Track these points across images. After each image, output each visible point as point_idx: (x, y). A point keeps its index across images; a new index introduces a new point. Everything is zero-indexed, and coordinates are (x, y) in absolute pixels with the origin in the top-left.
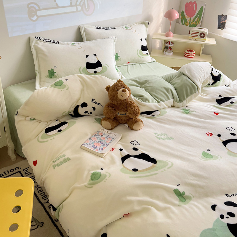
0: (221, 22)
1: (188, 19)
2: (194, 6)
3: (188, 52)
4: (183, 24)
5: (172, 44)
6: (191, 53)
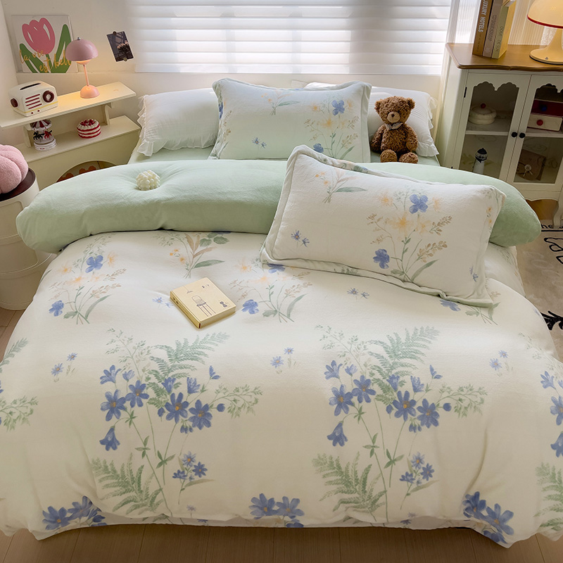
0: (118, 47)
1: (43, 58)
2: (45, 27)
3: (86, 128)
4: (34, 71)
5: (48, 124)
6: (93, 127)
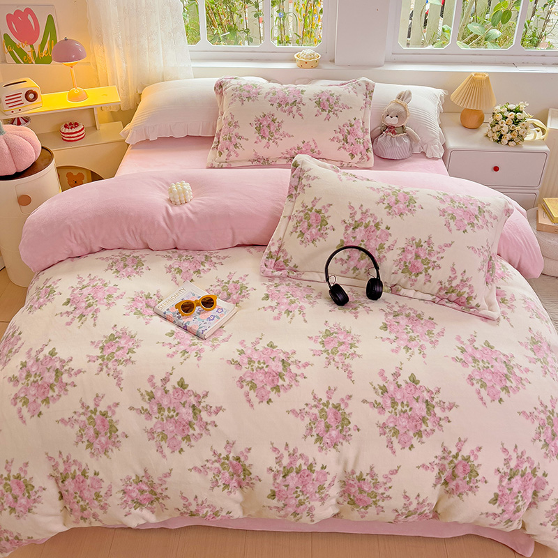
1: (27, 49)
2: (30, 17)
4: (18, 62)
6: (74, 130)
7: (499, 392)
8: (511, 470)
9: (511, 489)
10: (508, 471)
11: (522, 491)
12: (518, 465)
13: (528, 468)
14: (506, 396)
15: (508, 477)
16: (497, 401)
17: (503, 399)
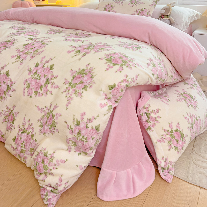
7: (32, 93)
8: (24, 129)
9: (21, 138)
10: (23, 129)
11: (25, 143)
12: (27, 128)
13: (31, 133)
14: (35, 96)
15: (22, 131)
16: (29, 96)
17: (32, 97)
